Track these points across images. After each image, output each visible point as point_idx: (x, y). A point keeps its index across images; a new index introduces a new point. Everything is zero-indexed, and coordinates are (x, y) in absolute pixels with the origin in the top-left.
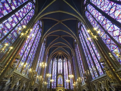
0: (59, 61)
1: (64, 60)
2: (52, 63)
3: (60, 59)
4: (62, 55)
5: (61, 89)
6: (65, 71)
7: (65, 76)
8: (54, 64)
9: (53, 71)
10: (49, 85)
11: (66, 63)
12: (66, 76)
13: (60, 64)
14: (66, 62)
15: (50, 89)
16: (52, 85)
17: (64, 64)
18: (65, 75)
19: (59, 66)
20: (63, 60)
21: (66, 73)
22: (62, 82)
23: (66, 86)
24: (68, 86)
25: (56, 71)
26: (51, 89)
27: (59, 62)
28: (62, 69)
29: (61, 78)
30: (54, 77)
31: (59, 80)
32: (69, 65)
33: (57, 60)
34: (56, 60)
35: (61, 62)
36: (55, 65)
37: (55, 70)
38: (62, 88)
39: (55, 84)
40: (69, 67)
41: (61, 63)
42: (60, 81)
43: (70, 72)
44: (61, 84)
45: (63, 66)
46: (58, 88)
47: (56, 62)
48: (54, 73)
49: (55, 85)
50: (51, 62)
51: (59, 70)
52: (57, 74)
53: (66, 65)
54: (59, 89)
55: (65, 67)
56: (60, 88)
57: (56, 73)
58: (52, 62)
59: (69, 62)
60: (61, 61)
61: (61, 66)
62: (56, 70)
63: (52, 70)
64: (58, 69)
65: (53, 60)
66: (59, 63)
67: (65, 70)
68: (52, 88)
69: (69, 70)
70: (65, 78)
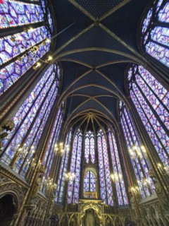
0: (87, 135)
1: (99, 134)
2: (72, 139)
3: (90, 132)
4: (94, 121)
5: (94, 204)
6: (101, 159)
7: (101, 171)
8: (75, 141)
9: (74, 157)
10: (61, 194)
11: (104, 140)
12: (104, 171)
13: (90, 142)
14: (103, 137)
15: (62, 206)
16: (70, 194)
17: (99, 142)
18: (101, 167)
19: (87, 147)
20: (97, 134)
21: (104, 162)
22: (95, 186)
23: (104, 197)
24: (111, 198)
25: (79, 158)
26: (67, 205)
27: (87, 139)
28: (94, 153)
29: (91, 176)
30: (75, 172)
31: (86, 180)
32: (111, 144)
33: (83, 133)
34: (81, 134)
35: (92, 139)
36: (78, 143)
37: (76, 156)
38: (96, 202)
39: (76, 190)
40: (111, 147)
41: (92, 141)
42: (90, 183)
43: (113, 159)
44: (91, 190)
45: (97, 147)
46: (86, 201)
47: (80, 137)
48: (76, 163)
49: (77, 195)
50: (70, 137)
51: (87, 156)
52: (81, 165)
53: (105, 143)
54: (88, 204)
55: (100, 149)
56: (89, 201)
57: (78, 163)
58: (72, 137)
59: (110, 137)
60: (92, 135)
61: (93, 147)
62: (79, 156)
64: (86, 153)
65: (73, 133)
66: (87, 141)
67: (100, 155)
68: (69, 201)
69: (112, 154)
70: (102, 175)
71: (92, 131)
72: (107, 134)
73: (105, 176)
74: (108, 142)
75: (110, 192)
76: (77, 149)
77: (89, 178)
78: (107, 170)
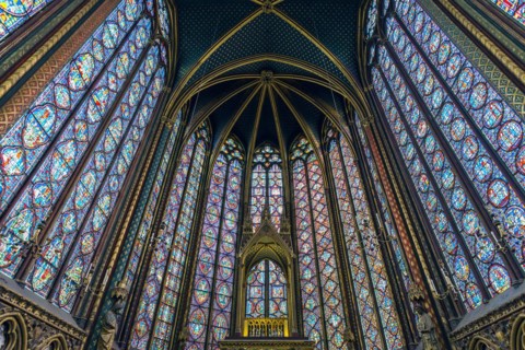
0: (260, 158)
1: (297, 153)
2: (207, 168)
3: (268, 149)
6: (306, 224)
7: (307, 260)
8: (218, 173)
11: (314, 168)
12: (317, 260)
13: (267, 179)
14: (312, 158)
16: (197, 330)
17: (298, 176)
18: (306, 248)
19: (257, 192)
20: (290, 152)
21: (314, 233)
22: (283, 307)
23: (315, 337)
25: (231, 225)
27: (259, 168)
28: (280, 210)
29: (272, 277)
30: (216, 266)
31: (254, 292)
32: (338, 173)
33: (244, 153)
34: (237, 154)
35: (275, 168)
36: (226, 180)
37: (222, 218)
39: (221, 321)
41: (277, 175)
42: (267, 299)
43: (346, 218)
45: (291, 191)
47: (234, 164)
48: (219, 240)
49: (220, 334)
50: (199, 159)
53: (316, 177)
55: (301, 196)
57: (229, 239)
58: (207, 160)
59: (334, 155)
60: (275, 158)
61: (276, 192)
63: (200, 210)
64: (253, 210)
66: (257, 176)
67: (302, 214)
69: (344, 205)
70: (308, 275)
71: (275, 145)
72: (325, 148)
73: (319, 274)
74: (327, 170)
75: (335, 321)
76: (224, 198)
77: (267, 284)
78: (326, 256)
